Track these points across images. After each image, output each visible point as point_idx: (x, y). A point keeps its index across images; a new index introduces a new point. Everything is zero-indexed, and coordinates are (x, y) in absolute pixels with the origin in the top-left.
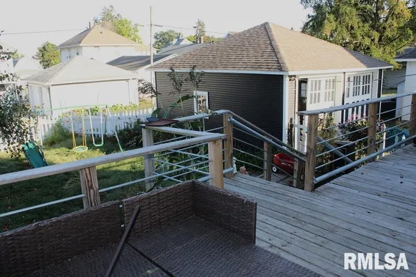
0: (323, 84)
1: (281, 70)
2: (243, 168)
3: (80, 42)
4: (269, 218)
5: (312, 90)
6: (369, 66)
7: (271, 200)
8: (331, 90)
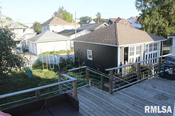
0: (135, 48)
1: (116, 45)
2: (93, 84)
3: (49, 24)
4: (93, 103)
5: (130, 51)
6: (155, 40)
7: (97, 96)
8: (139, 50)
